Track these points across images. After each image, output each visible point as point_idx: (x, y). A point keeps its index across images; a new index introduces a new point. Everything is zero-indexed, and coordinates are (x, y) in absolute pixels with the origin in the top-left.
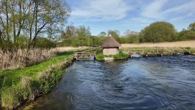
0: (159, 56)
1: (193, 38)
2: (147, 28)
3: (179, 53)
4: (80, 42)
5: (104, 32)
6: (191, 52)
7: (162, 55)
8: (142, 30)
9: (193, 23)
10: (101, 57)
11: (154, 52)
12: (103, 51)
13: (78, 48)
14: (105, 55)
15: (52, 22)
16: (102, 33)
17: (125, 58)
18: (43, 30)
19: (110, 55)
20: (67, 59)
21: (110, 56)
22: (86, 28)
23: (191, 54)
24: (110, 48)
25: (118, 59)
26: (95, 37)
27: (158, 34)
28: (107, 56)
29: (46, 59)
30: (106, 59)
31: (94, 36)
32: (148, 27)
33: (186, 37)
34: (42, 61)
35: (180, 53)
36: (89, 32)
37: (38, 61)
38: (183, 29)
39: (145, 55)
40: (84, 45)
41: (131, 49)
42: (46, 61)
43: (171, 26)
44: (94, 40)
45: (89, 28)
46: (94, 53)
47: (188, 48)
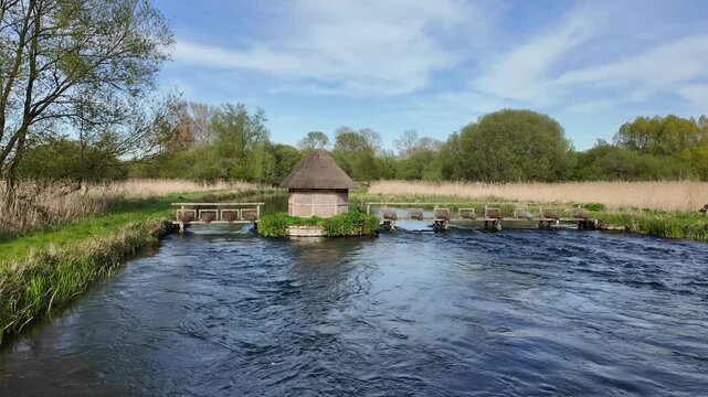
0: (489, 228)
1: (625, 172)
2: (468, 131)
3: (558, 224)
4: (225, 165)
5: (321, 134)
6: (600, 221)
7: (499, 227)
8: (455, 136)
9: (631, 122)
10: (275, 224)
11: (473, 214)
12: (290, 202)
13: (212, 188)
14: (295, 218)
15: (95, 82)
16: (311, 135)
17: (367, 231)
18: (52, 108)
19: (314, 217)
20: (137, 227)
21: (312, 222)
22: (251, 113)
23: (599, 229)
24: (314, 191)
25: (341, 236)
26: (283, 150)
27: (505, 152)
28: (298, 222)
29: (48, 223)
30: (294, 231)
31: (280, 147)
32: (475, 125)
33: (600, 169)
34: (29, 231)
35: (561, 222)
36: (261, 128)
37: (12, 229)
38: (599, 140)
39: (442, 222)
40: (238, 178)
41: (407, 201)
42: (47, 230)
43: (553, 129)
44: (278, 158)
45: (261, 112)
46: (256, 206)
47: (596, 207)
